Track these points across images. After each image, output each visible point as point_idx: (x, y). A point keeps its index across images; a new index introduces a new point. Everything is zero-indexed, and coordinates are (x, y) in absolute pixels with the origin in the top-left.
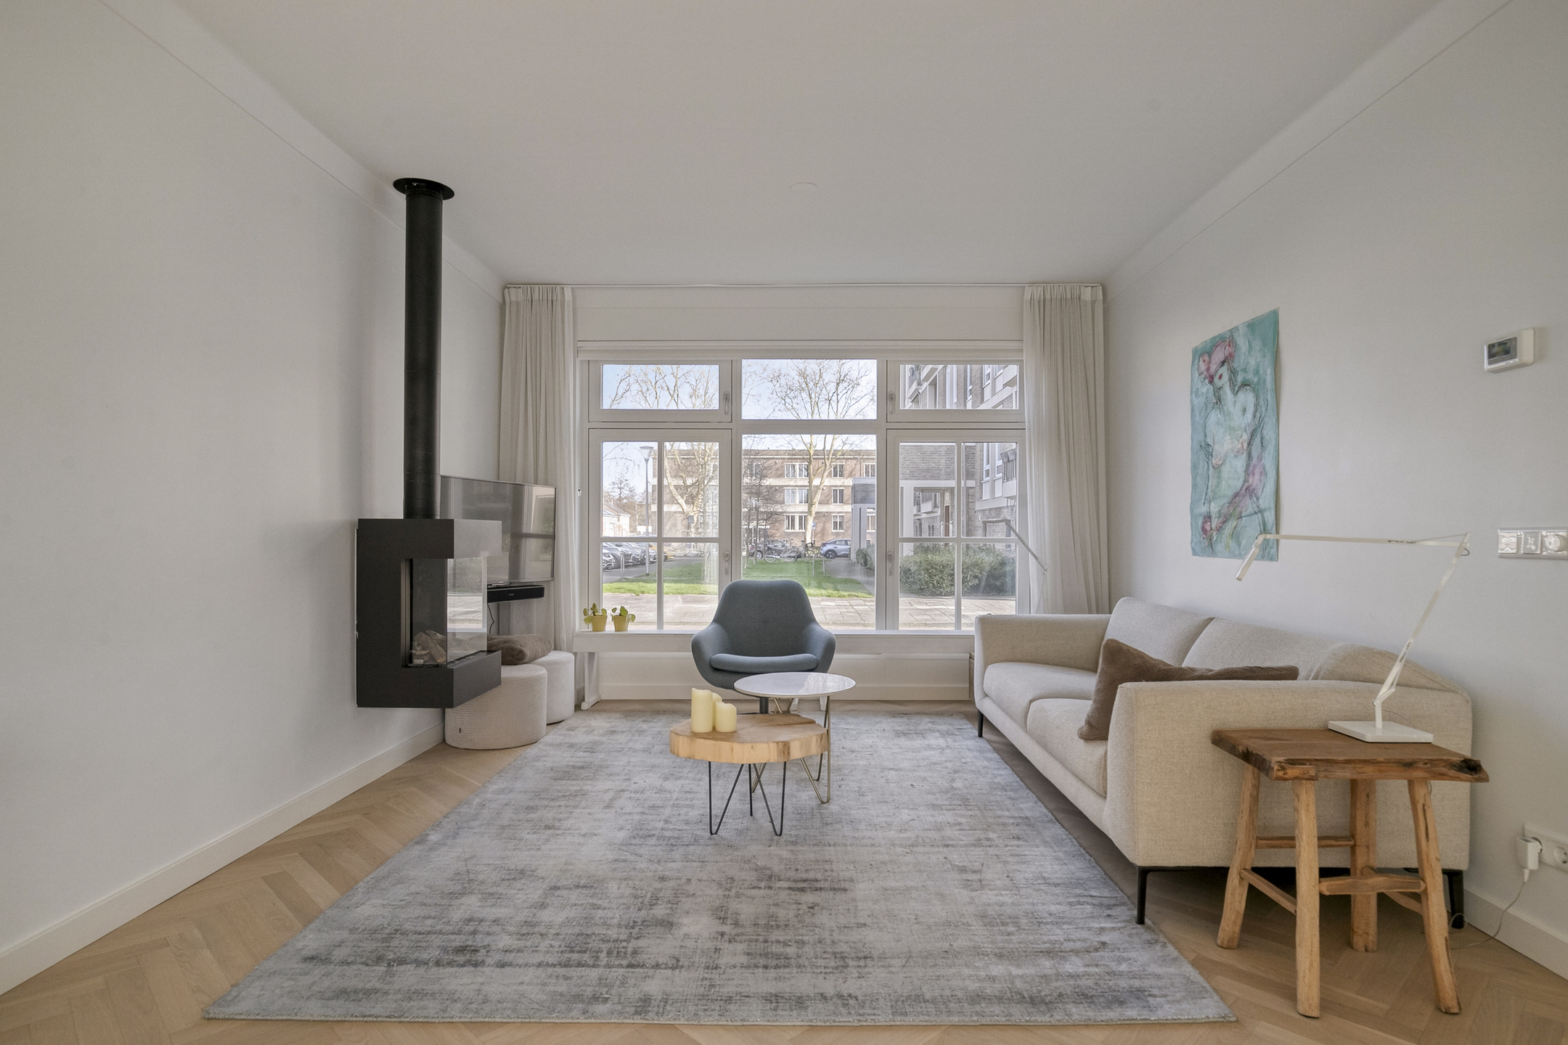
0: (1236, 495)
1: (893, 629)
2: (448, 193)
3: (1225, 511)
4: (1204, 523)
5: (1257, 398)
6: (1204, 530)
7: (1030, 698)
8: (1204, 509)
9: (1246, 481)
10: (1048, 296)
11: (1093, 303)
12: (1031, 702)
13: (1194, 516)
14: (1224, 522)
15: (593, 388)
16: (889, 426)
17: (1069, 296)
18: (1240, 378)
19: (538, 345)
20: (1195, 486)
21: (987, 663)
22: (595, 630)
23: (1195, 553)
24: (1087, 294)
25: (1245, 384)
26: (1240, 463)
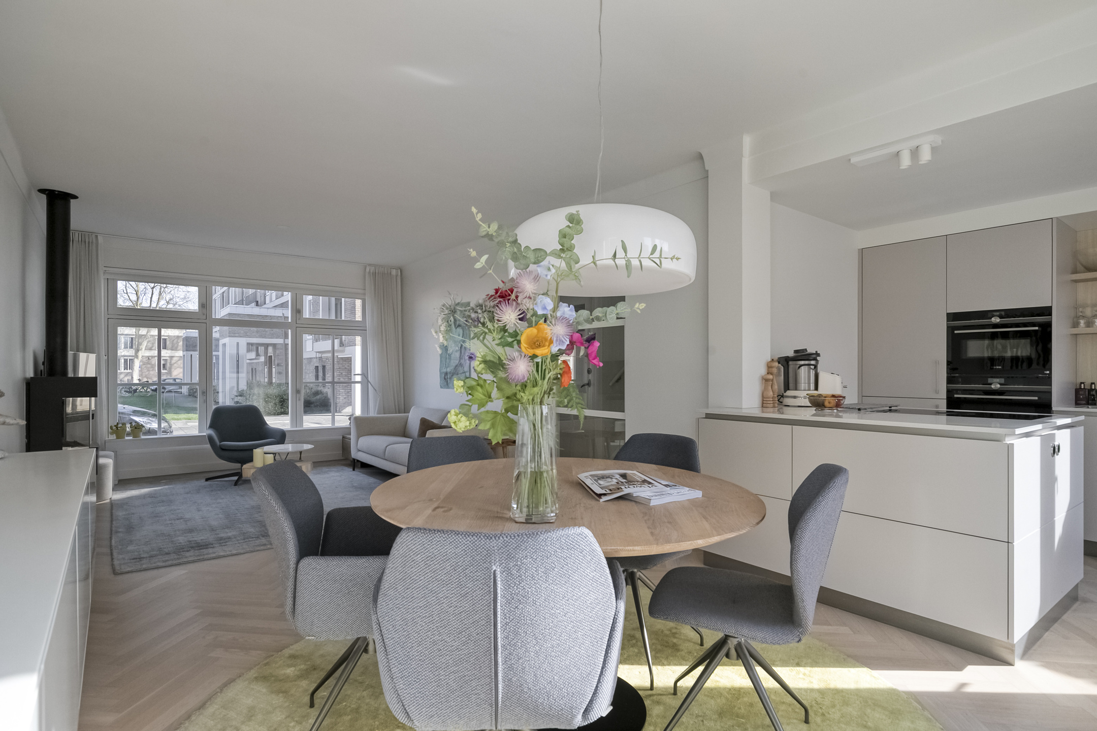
0: (456, 366)
1: (301, 427)
2: (75, 197)
3: (452, 371)
4: (445, 376)
5: (463, 331)
6: (445, 379)
7: (386, 445)
8: (445, 370)
9: (460, 361)
10: (377, 271)
11: (397, 276)
12: (386, 447)
13: (441, 373)
14: (452, 376)
15: (112, 294)
16: (298, 325)
17: (386, 272)
18: (458, 323)
19: (78, 268)
20: (441, 361)
21: (359, 436)
22: (118, 438)
23: (441, 387)
24: (394, 272)
25: (459, 326)
26: (458, 354)
